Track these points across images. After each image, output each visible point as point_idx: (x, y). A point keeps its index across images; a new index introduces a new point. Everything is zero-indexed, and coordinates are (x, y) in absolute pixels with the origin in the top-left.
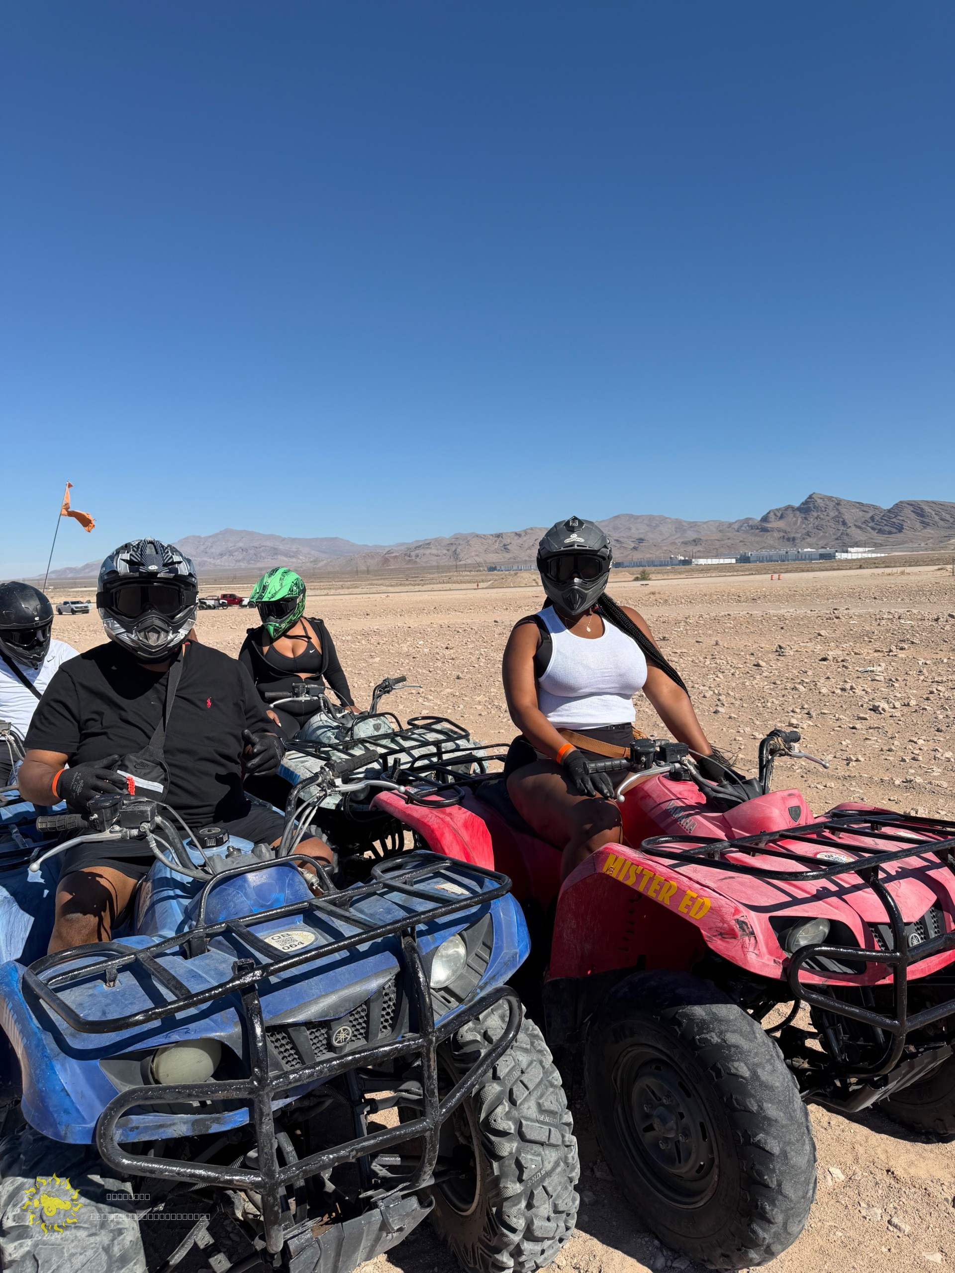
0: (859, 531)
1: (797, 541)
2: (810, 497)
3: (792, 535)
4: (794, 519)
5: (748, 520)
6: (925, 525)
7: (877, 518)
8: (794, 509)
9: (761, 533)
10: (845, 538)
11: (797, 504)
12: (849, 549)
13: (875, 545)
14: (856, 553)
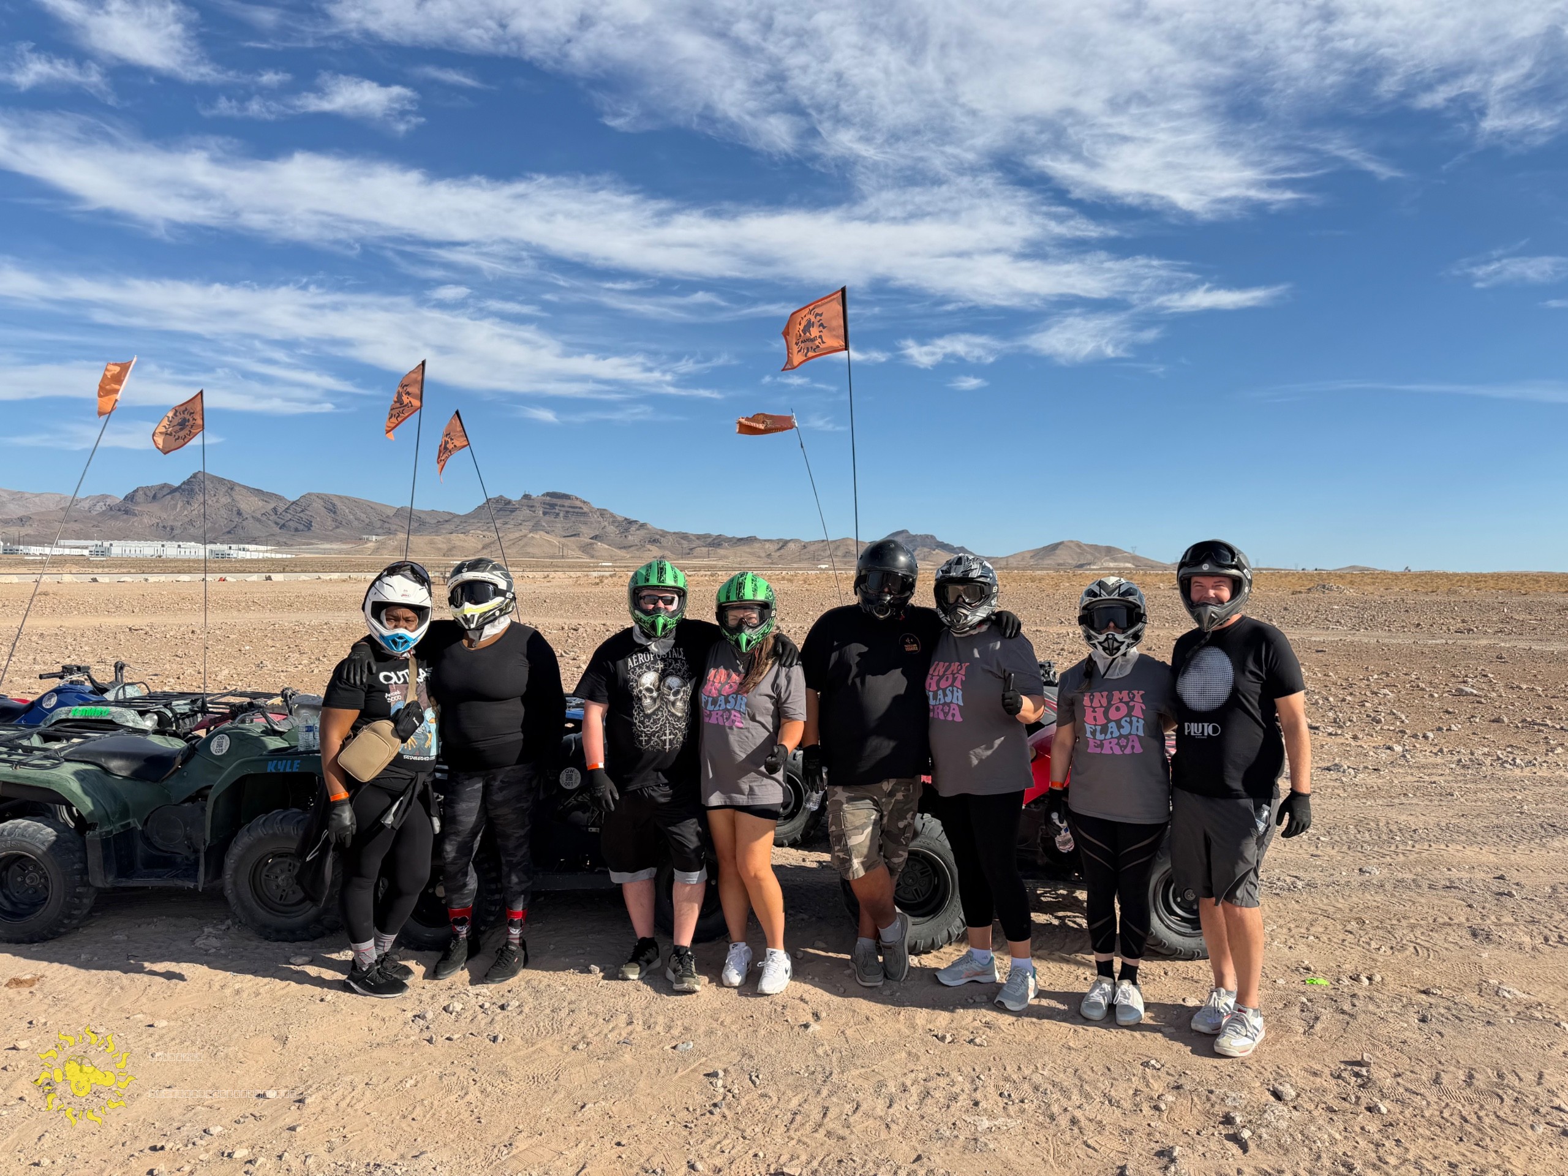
0: (259, 526)
1: (176, 532)
2: (195, 476)
3: (170, 523)
4: (173, 502)
5: (104, 497)
6: (339, 524)
7: (280, 510)
8: (174, 490)
9: (125, 517)
10: (240, 531)
11: (177, 484)
12: (247, 546)
13: (278, 544)
14: (255, 552)
